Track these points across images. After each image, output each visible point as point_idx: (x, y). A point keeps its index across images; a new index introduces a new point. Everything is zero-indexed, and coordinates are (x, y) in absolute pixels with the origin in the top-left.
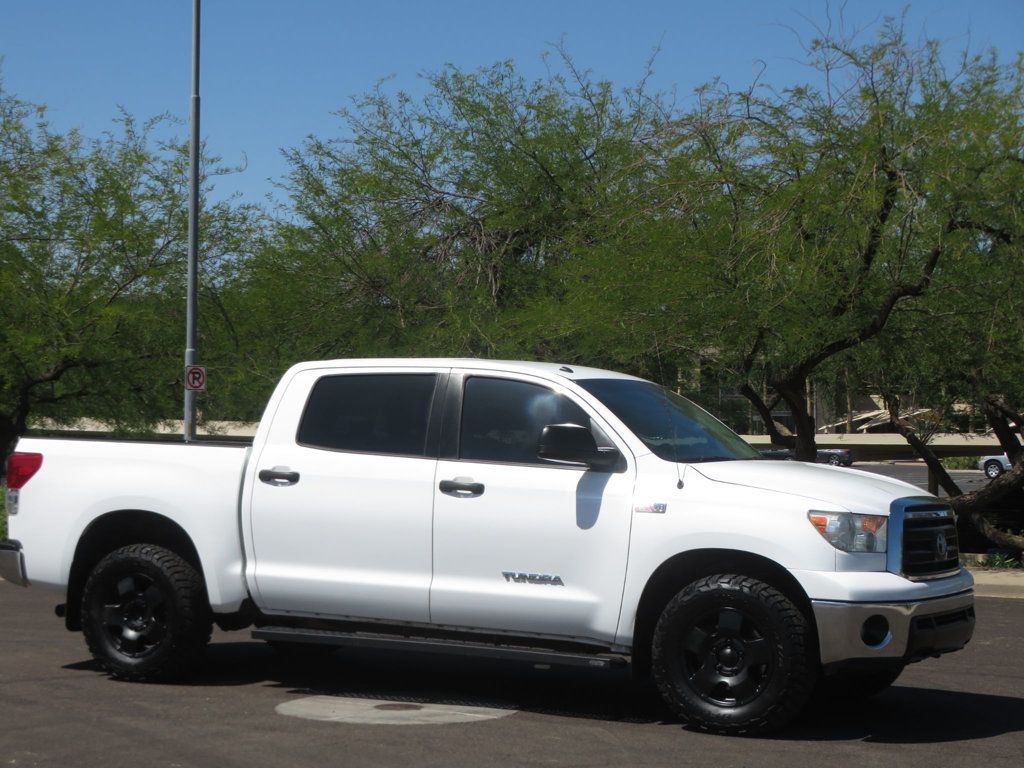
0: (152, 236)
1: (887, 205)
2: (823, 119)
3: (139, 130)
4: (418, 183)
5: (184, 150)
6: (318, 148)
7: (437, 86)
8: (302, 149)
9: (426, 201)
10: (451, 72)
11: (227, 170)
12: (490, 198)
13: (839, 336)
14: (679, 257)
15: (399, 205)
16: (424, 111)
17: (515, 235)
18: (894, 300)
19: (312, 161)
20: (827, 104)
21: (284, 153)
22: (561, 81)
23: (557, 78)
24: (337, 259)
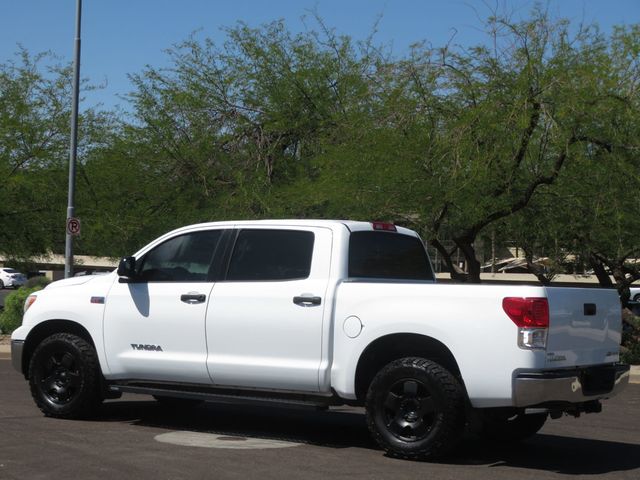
0: (42, 130)
1: (533, 125)
2: (492, 67)
3: (31, 60)
4: (218, 99)
5: (65, 74)
6: (153, 75)
7: (232, 36)
8: (142, 76)
9: (223, 112)
10: (242, 26)
11: (93, 88)
12: (267, 111)
13: (498, 208)
14: (395, 155)
15: (205, 114)
16: (224, 52)
17: (283, 135)
18: (534, 187)
19: (148, 83)
20: (494, 57)
21: (129, 76)
22: (315, 35)
23: (312, 32)
24: (164, 149)
